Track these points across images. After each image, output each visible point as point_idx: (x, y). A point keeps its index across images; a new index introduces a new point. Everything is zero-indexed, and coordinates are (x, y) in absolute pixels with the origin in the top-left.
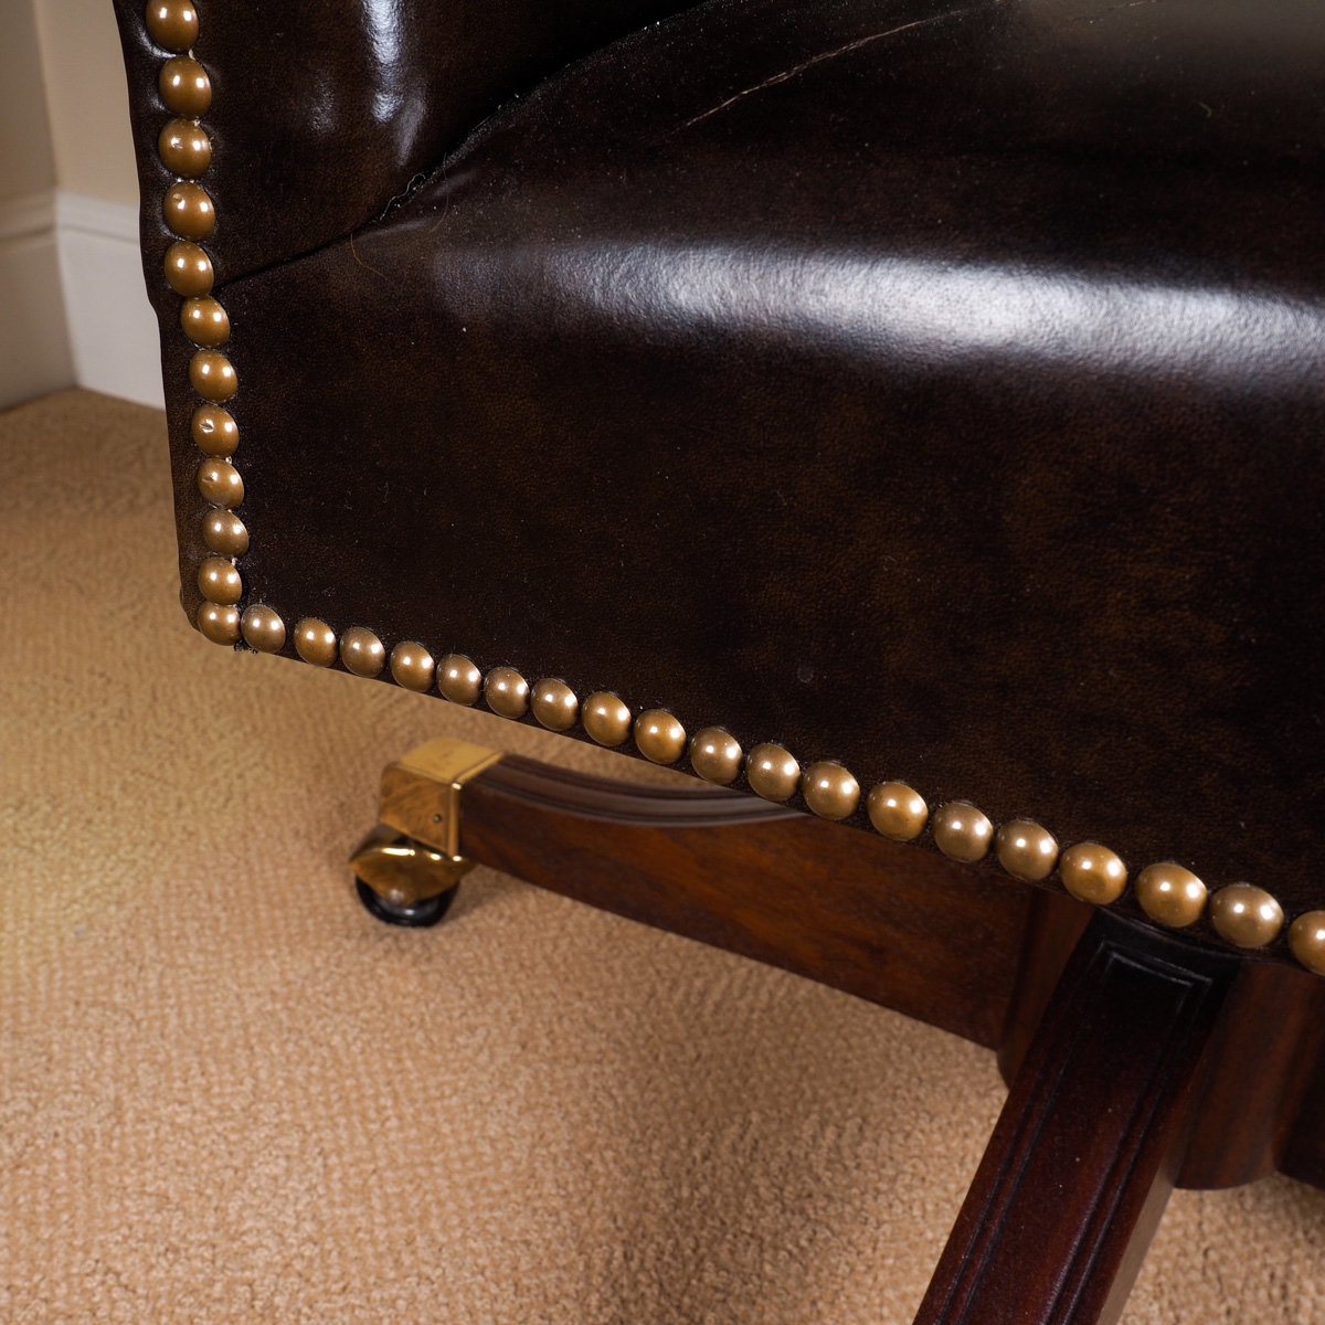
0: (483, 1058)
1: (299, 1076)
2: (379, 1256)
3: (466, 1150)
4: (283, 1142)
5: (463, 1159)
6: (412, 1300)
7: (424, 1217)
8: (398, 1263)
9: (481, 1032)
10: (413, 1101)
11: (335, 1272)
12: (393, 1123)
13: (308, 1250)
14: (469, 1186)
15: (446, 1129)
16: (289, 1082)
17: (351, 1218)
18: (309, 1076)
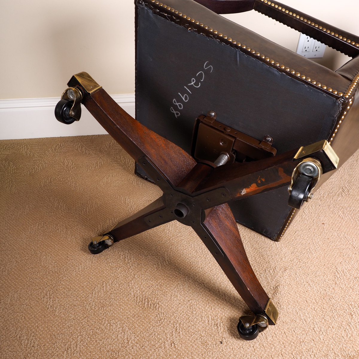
0: (62, 232)
1: (39, 246)
2: (65, 260)
3: (67, 244)
4: (43, 254)
5: (68, 245)
6: (72, 262)
7: (67, 254)
8: (67, 260)
9: (60, 229)
10: (56, 242)
11: (61, 264)
12: (55, 245)
13: (55, 264)
14: (71, 248)
15: (63, 243)
16: (38, 247)
17: (58, 258)
18: (40, 245)
